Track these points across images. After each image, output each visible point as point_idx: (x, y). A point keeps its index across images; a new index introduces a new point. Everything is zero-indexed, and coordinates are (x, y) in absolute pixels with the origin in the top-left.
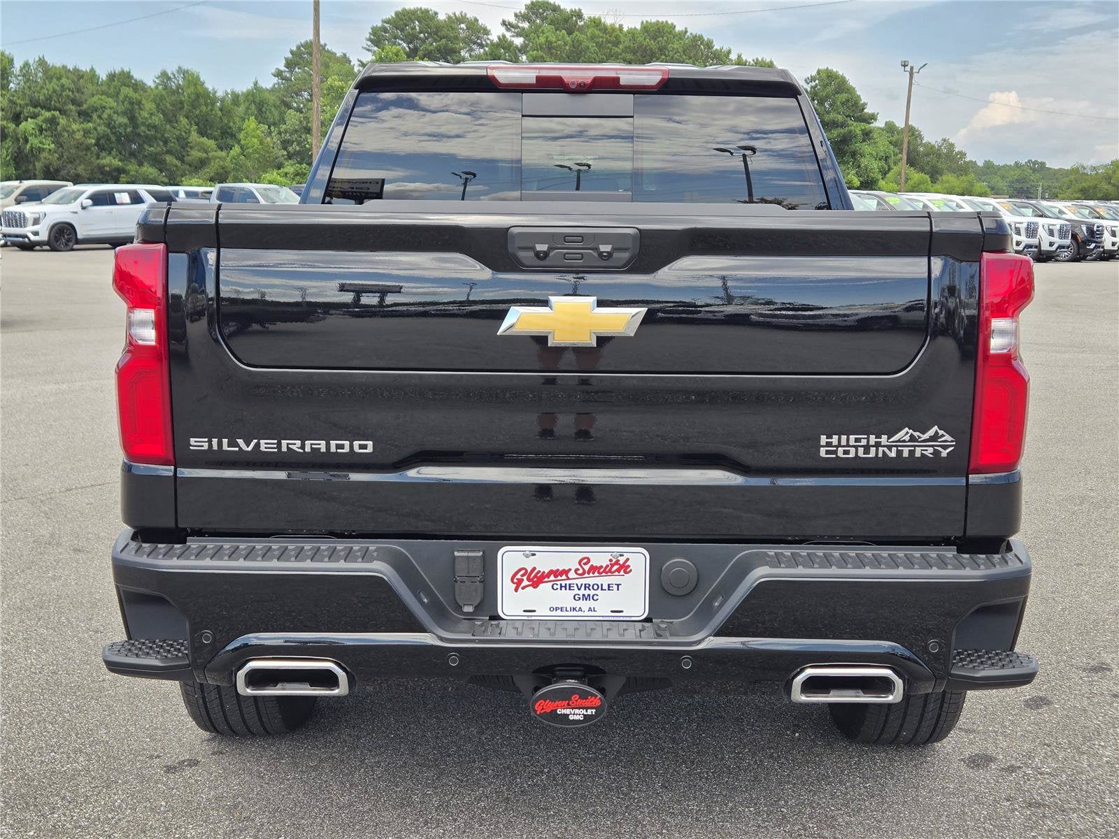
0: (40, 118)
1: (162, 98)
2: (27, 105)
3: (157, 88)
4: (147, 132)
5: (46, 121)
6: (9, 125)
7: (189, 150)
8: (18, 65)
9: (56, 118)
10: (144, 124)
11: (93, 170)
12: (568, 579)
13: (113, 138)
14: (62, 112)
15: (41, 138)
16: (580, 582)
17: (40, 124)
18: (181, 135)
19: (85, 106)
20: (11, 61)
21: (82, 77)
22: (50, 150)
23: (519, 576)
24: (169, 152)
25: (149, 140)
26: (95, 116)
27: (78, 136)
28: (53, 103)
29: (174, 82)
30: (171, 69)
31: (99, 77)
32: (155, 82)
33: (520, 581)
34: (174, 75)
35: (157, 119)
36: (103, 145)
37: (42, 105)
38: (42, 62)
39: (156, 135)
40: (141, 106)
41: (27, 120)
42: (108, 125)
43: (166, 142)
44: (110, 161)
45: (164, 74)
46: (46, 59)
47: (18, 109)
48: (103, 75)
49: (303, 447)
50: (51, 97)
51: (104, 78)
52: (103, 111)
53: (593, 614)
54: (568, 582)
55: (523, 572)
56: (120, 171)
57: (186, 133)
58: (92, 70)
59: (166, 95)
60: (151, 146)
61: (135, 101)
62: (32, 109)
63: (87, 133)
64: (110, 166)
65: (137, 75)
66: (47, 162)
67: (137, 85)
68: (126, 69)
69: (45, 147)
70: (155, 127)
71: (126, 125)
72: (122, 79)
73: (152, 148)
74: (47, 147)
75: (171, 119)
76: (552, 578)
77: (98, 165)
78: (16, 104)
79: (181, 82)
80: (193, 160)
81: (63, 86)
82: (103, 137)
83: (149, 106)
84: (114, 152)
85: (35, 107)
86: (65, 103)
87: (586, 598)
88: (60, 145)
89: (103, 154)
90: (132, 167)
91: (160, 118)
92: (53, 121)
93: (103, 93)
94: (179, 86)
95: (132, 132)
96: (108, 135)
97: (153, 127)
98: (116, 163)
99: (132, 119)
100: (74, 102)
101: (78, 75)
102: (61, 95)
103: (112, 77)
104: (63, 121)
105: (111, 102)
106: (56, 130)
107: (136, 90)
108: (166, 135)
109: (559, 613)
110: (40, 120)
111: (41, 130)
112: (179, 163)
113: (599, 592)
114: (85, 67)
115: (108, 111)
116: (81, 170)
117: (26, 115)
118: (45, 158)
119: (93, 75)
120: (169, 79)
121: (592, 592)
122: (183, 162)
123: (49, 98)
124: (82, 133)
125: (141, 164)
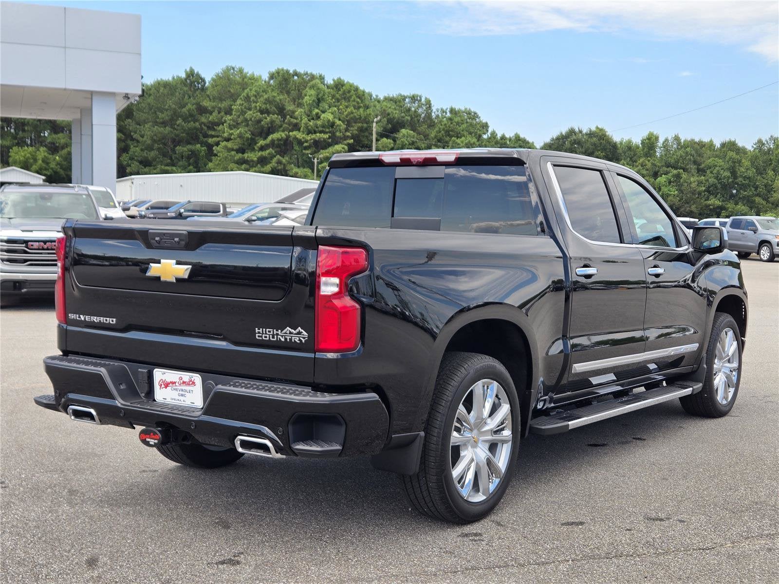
0: (670, 174)
1: (756, 158)
2: (663, 166)
3: (754, 151)
4: (743, 182)
5: (674, 176)
6: (650, 180)
7: (773, 193)
8: (661, 140)
9: (680, 174)
10: (741, 176)
11: (703, 207)
12: (176, 386)
13: (719, 186)
14: (684, 170)
15: (670, 188)
16: (180, 388)
17: (670, 178)
18: (768, 183)
19: (703, 165)
20: (657, 138)
21: (704, 146)
22: (674, 195)
23: (160, 383)
24: (758, 195)
25: (743, 187)
26: (708, 171)
27: (693, 185)
28: (679, 164)
29: (767, 147)
30: (765, 138)
31: (715, 146)
32: (753, 147)
33: (161, 385)
34: (767, 142)
35: (751, 173)
36: (711, 191)
37: (672, 166)
38: (677, 138)
39: (750, 183)
40: (741, 164)
41: (661, 176)
42: (716, 178)
43: (756, 188)
44: (714, 202)
45: (760, 142)
46: (680, 136)
47: (657, 169)
48: (718, 144)
49: (97, 320)
50: (679, 160)
51: (719, 146)
52: (715, 168)
53: (184, 403)
54: (176, 387)
55: (162, 381)
56: (722, 208)
57: (771, 181)
58: (711, 141)
59: (760, 156)
60: (745, 191)
61: (736, 160)
62: (665, 169)
63: (700, 183)
64: (713, 205)
65: (740, 144)
66: (672, 203)
67: (739, 150)
68: (733, 139)
69: (671, 193)
70: (749, 178)
71: (729, 177)
72: (730, 146)
73: (746, 193)
74: (673, 193)
75: (761, 172)
76: (171, 385)
77: (706, 204)
78: (656, 166)
79: (772, 146)
80: (775, 200)
81: (687, 153)
82: (712, 186)
83: (746, 163)
84: (718, 196)
85: (668, 167)
86: (688, 164)
87: (182, 395)
88: (680, 191)
89: (711, 197)
90: (730, 206)
91: (753, 172)
92: (678, 176)
93: (717, 156)
94: (769, 149)
95: (733, 182)
96: (716, 184)
97: (748, 178)
98: (718, 203)
99: (734, 173)
100: (695, 162)
101: (701, 145)
102: (685, 158)
103: (723, 145)
104: (684, 176)
105: (720, 162)
106: (679, 182)
107: (737, 154)
108: (757, 183)
109: (173, 401)
110: (670, 176)
111: (670, 182)
112: (764, 203)
113: (186, 393)
114: (706, 140)
115: (717, 168)
116: (693, 208)
117: (662, 172)
118: (671, 200)
119: (711, 145)
120: (763, 144)
121: (184, 393)
122: (768, 202)
123: (677, 162)
124: (696, 183)
125: (736, 204)
